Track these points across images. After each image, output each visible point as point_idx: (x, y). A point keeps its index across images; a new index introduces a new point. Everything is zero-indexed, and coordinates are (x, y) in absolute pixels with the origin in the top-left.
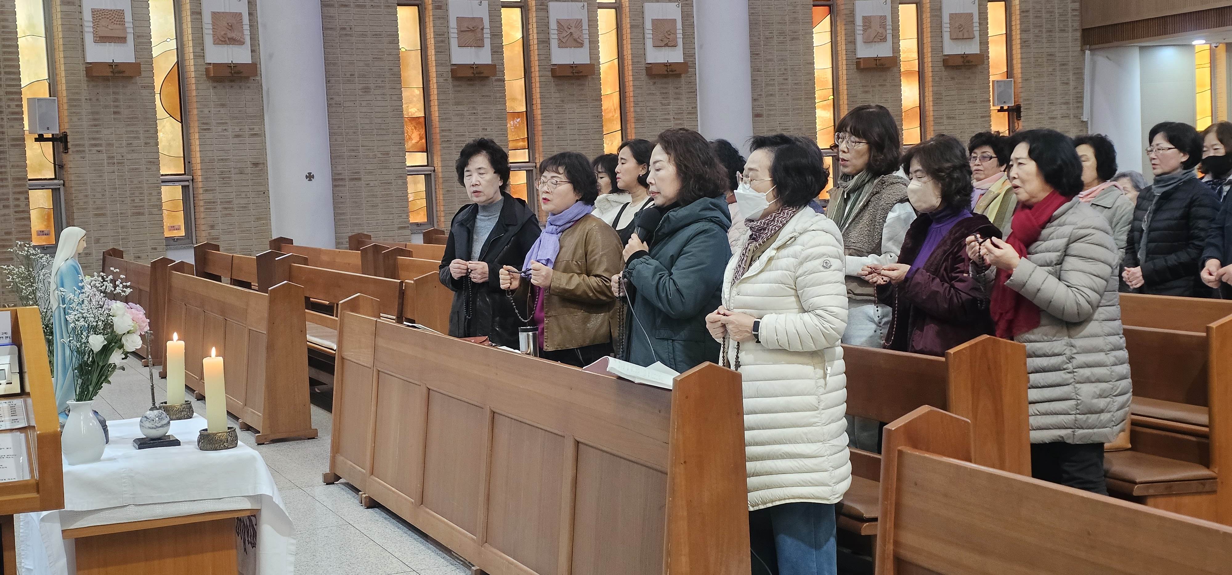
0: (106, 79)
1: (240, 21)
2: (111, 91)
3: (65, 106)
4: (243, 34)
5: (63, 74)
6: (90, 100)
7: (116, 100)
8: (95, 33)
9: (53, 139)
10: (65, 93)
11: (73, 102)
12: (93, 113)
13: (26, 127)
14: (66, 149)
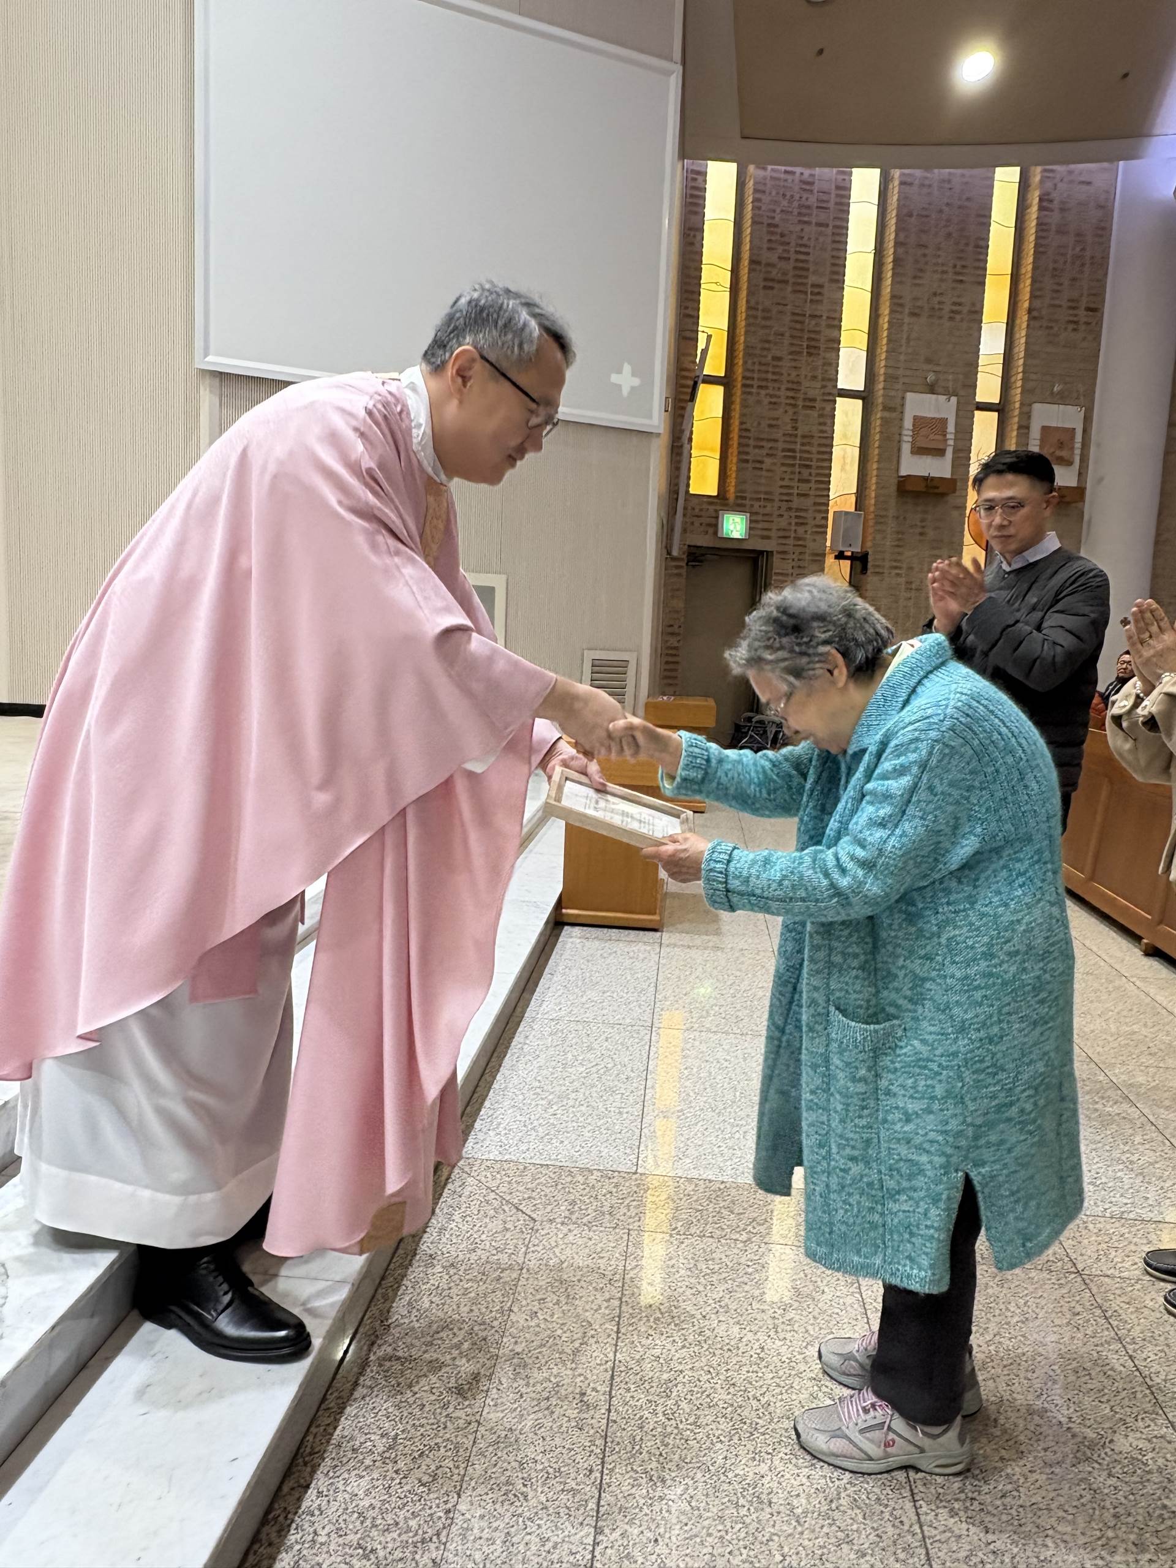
0: (917, 495)
1: (1073, 438)
2: (919, 509)
3: (871, 523)
4: (1073, 454)
5: (873, 487)
6: (897, 518)
7: (923, 520)
8: (913, 443)
9: (853, 558)
10: (872, 509)
11: (880, 519)
12: (898, 533)
13: (828, 544)
14: (864, 569)
